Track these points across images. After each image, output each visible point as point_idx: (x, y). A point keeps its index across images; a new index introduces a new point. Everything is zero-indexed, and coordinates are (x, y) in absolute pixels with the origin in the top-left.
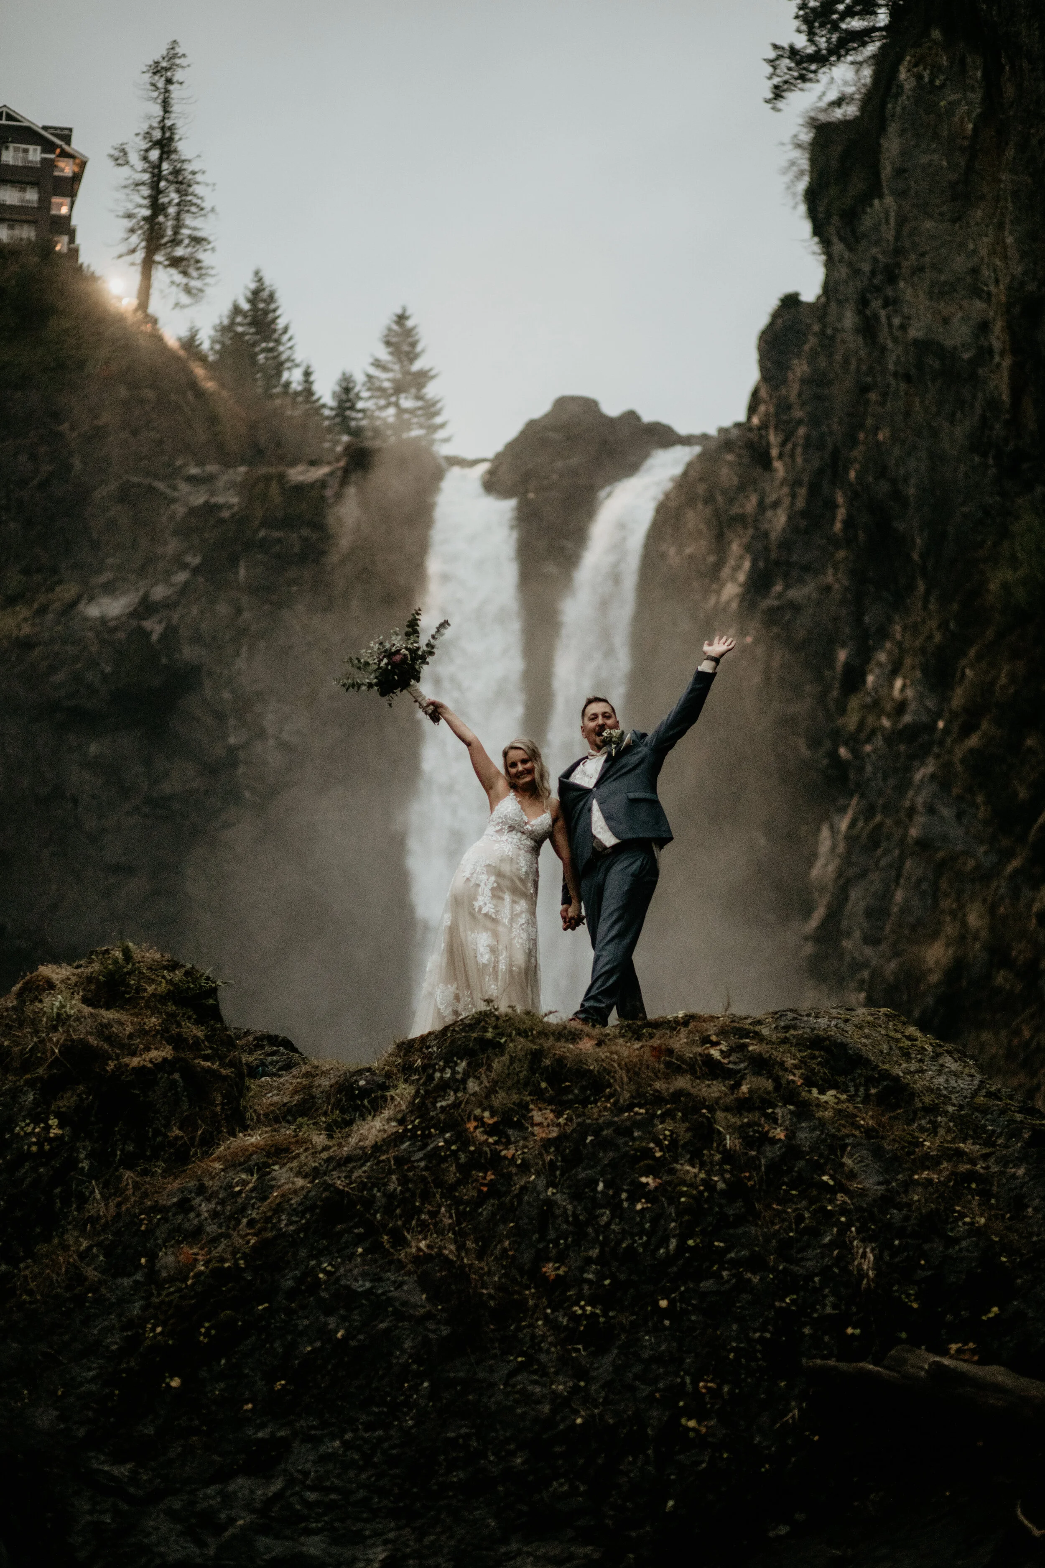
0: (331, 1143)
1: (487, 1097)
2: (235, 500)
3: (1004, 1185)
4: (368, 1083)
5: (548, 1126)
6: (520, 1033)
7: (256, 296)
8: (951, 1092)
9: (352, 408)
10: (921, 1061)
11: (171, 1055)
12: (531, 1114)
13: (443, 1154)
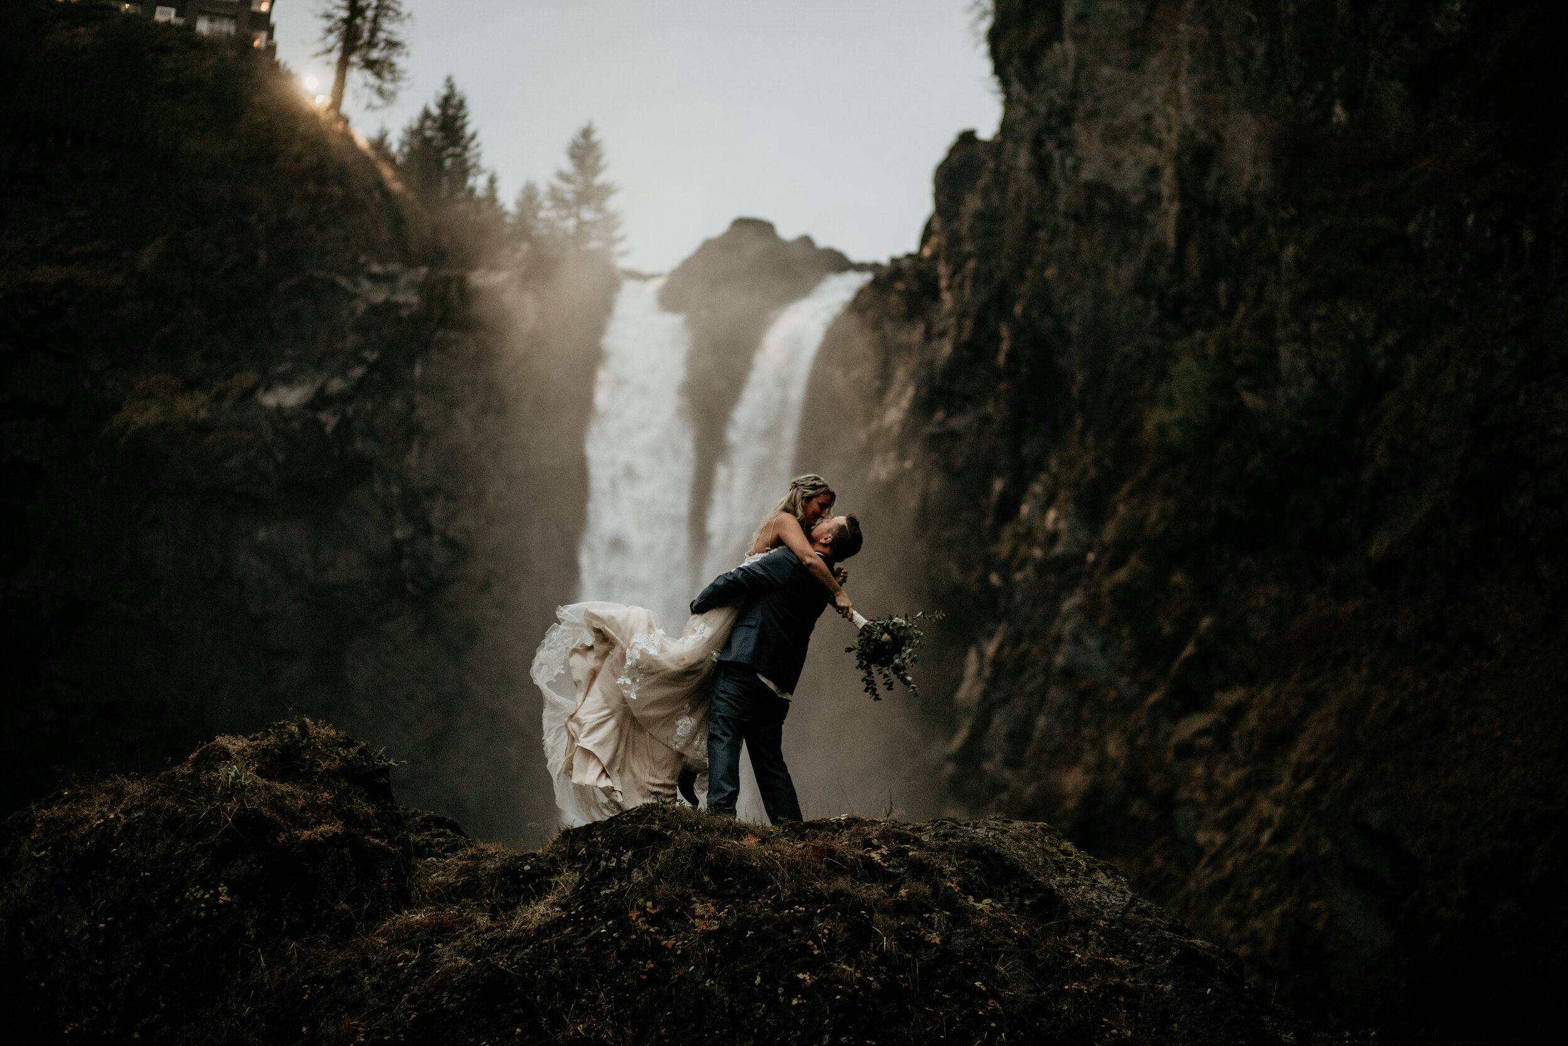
0: (494, 925)
1: (651, 887)
2: (414, 300)
3: (1151, 1000)
4: (532, 868)
5: (709, 918)
7: (446, 102)
8: (1103, 907)
9: (534, 217)
10: (1075, 875)
11: (342, 830)
12: (692, 907)
13: (604, 940)
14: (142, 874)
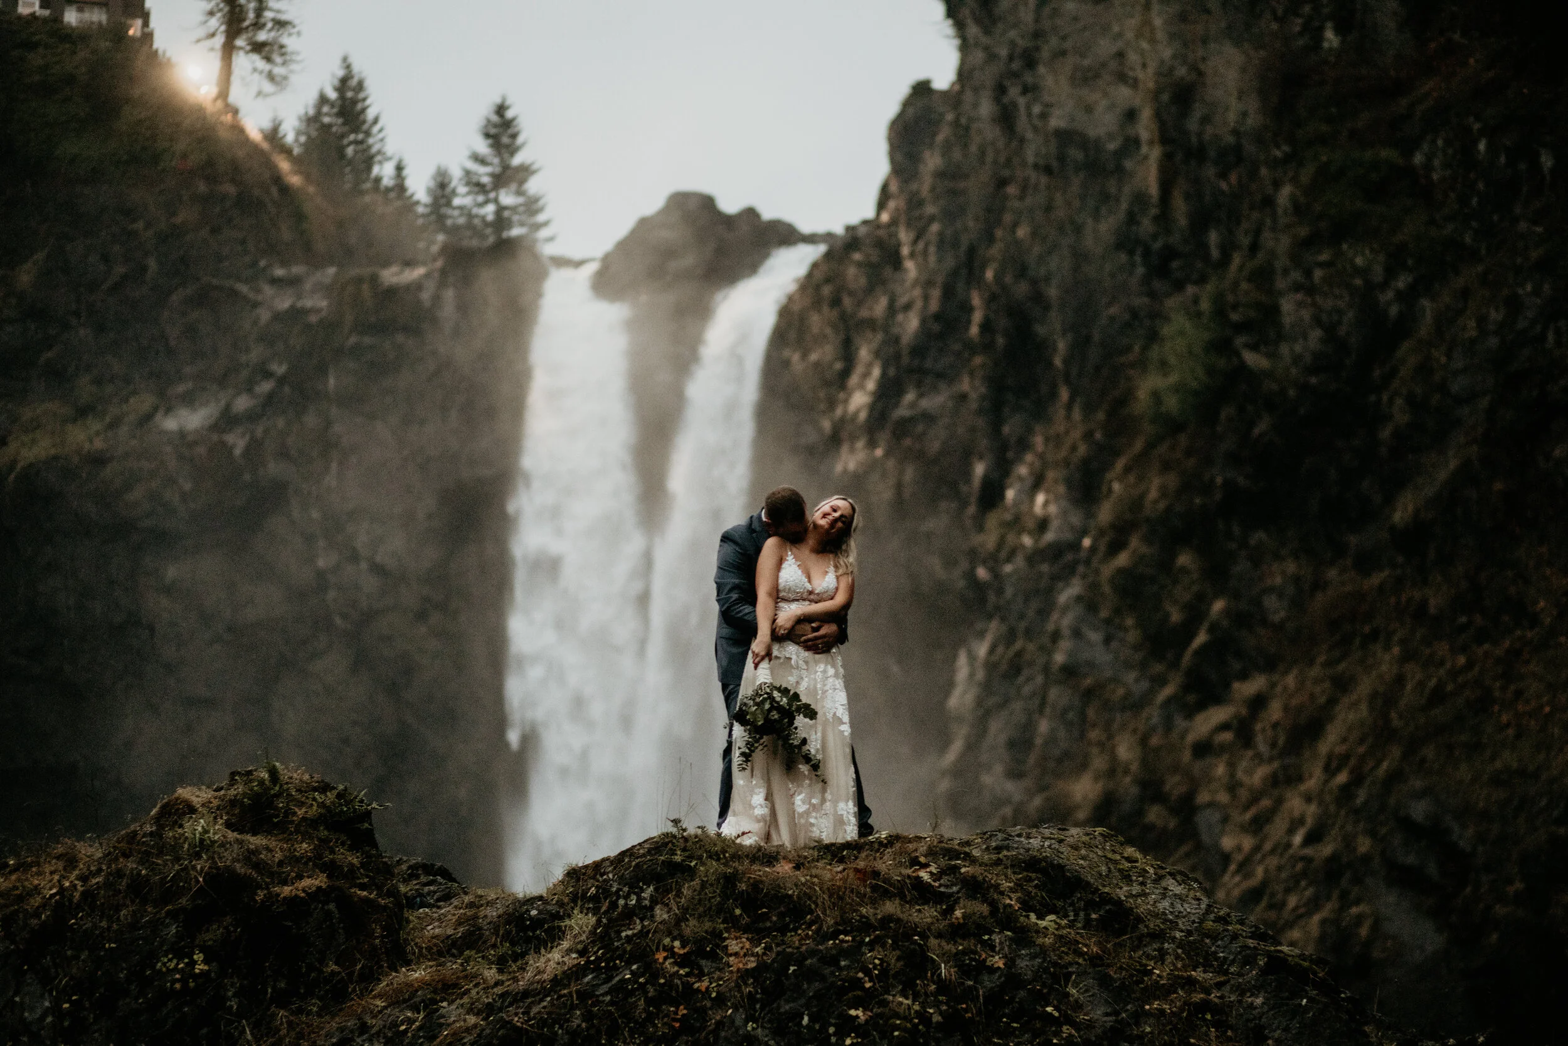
0: (504, 978)
1: (677, 924)
2: (324, 304)
3: (1241, 1015)
4: (540, 912)
5: (745, 955)
6: (715, 856)
7: (344, 84)
8: (1177, 917)
9: (449, 204)
10: (1143, 884)
11: (325, 883)
12: (725, 944)
13: (630, 987)
14: (107, 945)
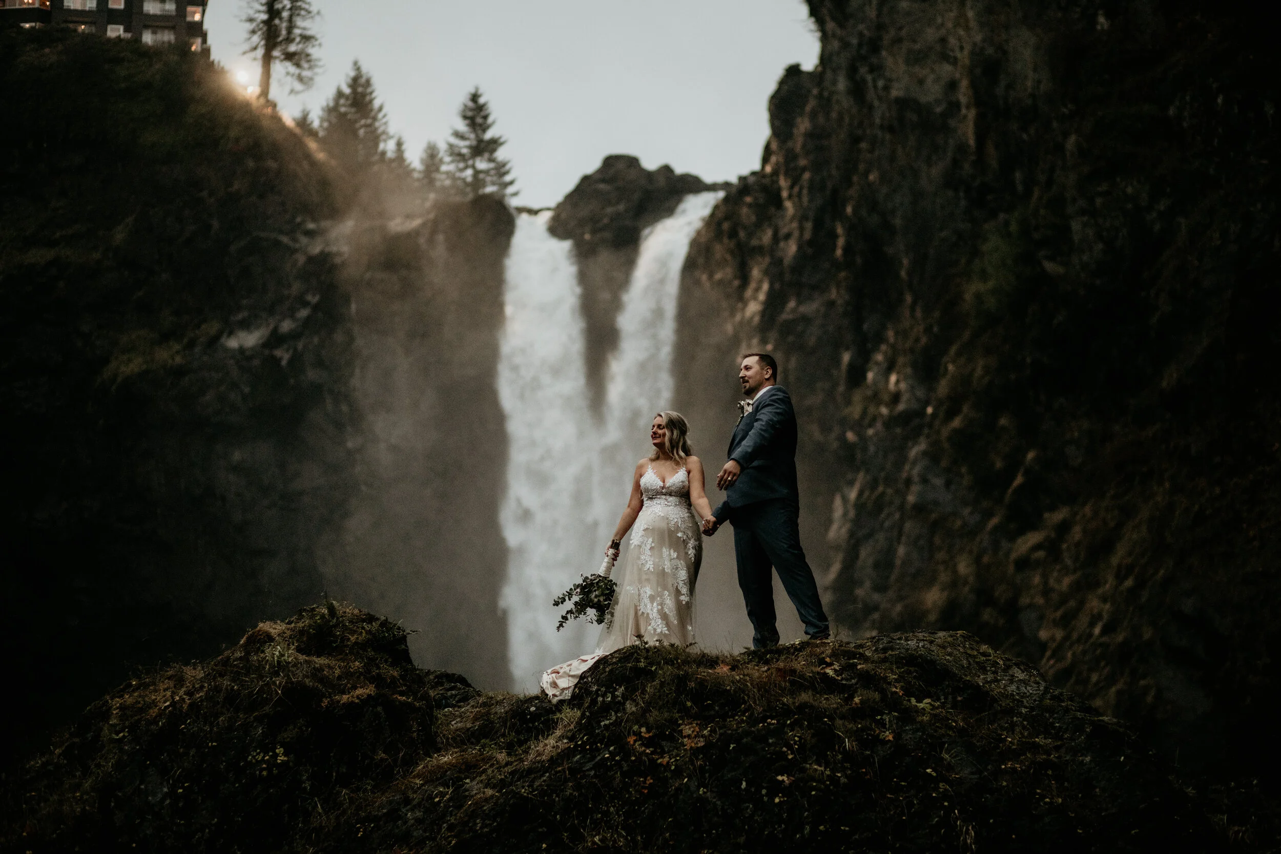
0: (512, 760)
1: (643, 715)
2: (345, 249)
3: (1075, 770)
4: (537, 709)
5: (696, 737)
6: (667, 662)
7: (355, 82)
8: (1022, 697)
9: (438, 170)
10: (995, 672)
11: (374, 692)
12: (680, 729)
13: (609, 764)
14: (210, 744)
